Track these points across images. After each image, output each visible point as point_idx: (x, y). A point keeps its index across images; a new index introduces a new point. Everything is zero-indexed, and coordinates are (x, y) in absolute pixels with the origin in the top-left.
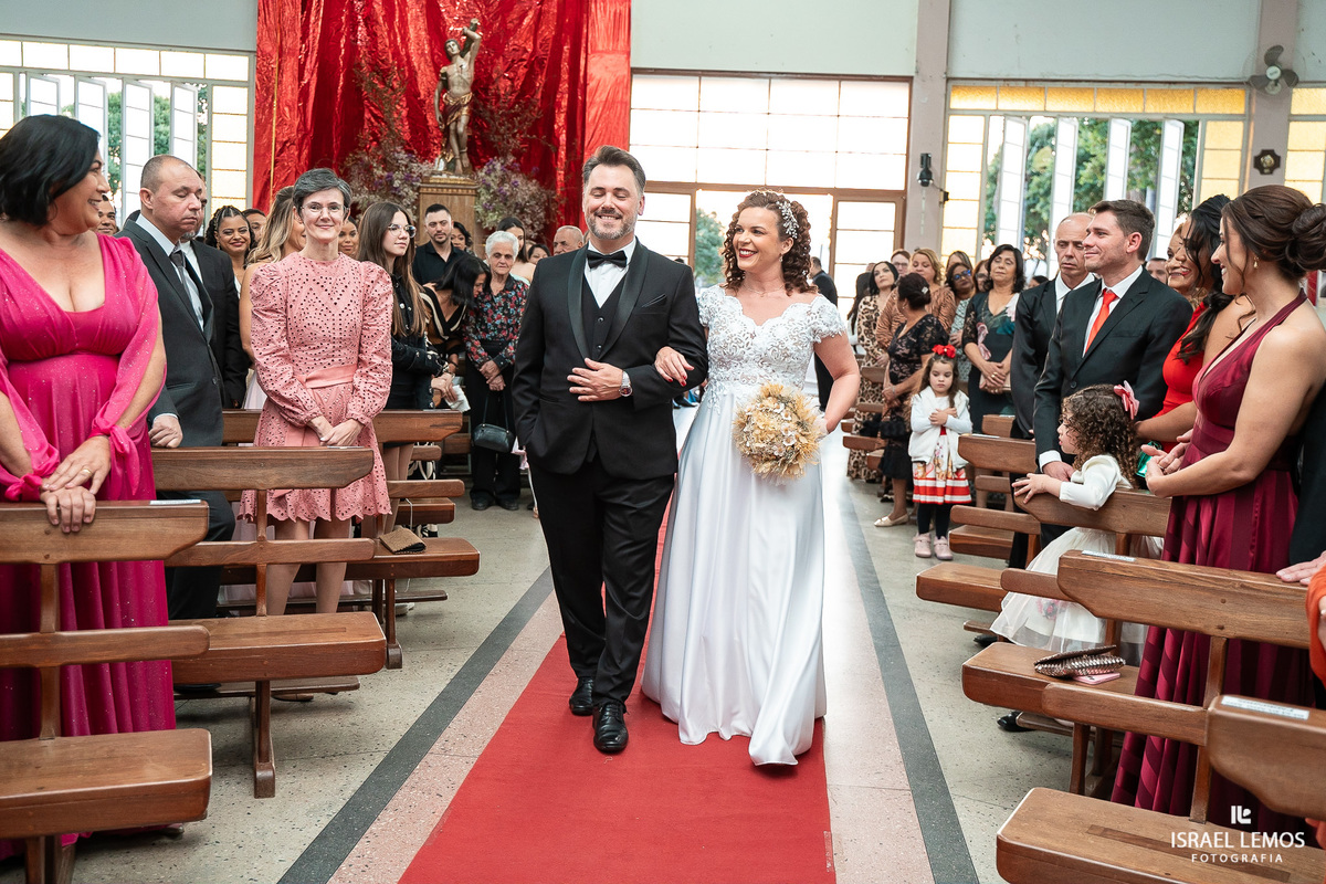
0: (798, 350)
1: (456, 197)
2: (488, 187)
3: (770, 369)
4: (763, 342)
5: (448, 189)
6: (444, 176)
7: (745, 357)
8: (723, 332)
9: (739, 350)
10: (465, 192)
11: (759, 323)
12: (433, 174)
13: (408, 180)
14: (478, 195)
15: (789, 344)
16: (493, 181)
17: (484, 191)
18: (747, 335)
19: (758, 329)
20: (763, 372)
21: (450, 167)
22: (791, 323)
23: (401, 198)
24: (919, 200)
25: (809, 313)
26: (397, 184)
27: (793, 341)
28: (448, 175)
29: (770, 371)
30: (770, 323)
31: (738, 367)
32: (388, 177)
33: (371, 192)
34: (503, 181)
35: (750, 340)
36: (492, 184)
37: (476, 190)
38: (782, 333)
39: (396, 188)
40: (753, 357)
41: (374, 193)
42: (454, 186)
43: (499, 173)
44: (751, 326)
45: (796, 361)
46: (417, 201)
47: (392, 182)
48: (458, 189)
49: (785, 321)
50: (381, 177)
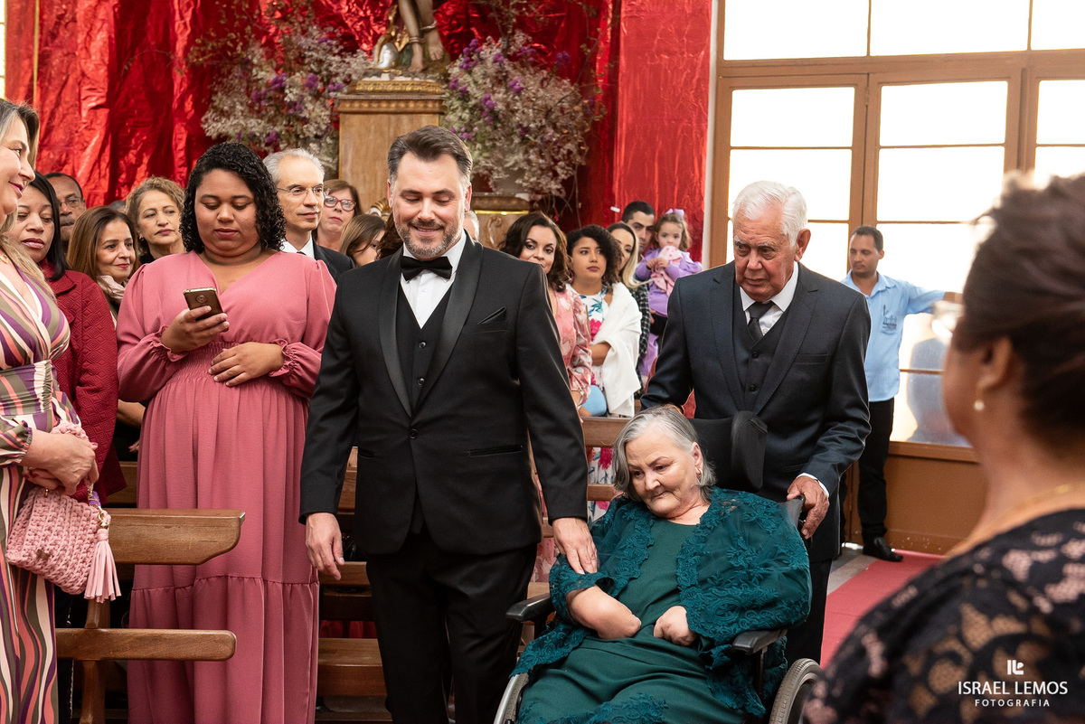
1: (405, 118)
5: (389, 101)
6: (385, 77)
10: (421, 105)
12: (366, 74)
14: (443, 113)
16: (476, 84)
17: (457, 104)
21: (401, 61)
23: (300, 122)
26: (290, 96)
28: (392, 75)
32: (276, 82)
36: (472, 89)
37: (441, 101)
39: (293, 104)
41: (259, 114)
42: (401, 95)
43: (491, 68)
46: (335, 122)
47: (282, 89)
48: (407, 101)
50: (267, 84)
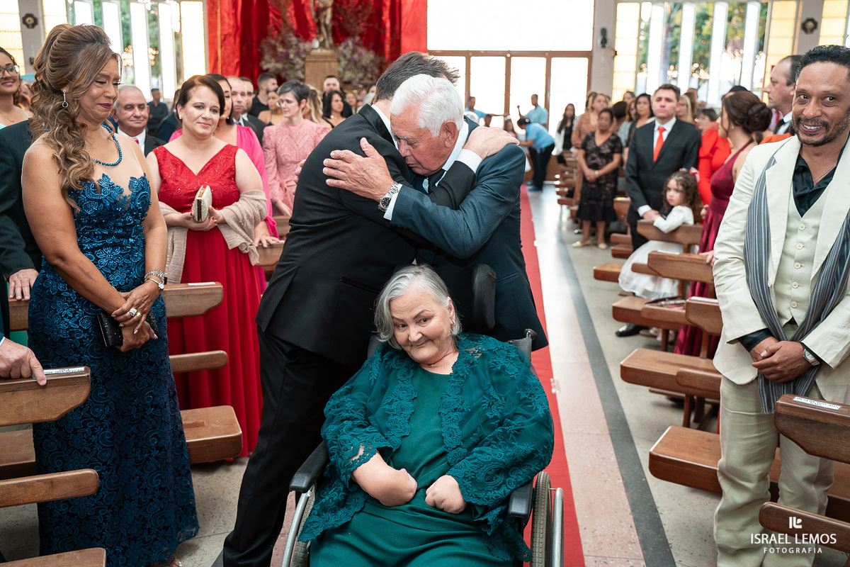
1: (327, 64)
2: (345, 56)
5: (321, 58)
12: (312, 49)
13: (298, 54)
14: (339, 61)
16: (348, 52)
17: (342, 59)
21: (322, 45)
23: (294, 64)
24: (600, 56)
32: (286, 52)
33: (277, 62)
34: (354, 52)
36: (347, 54)
37: (338, 58)
39: (291, 59)
42: (325, 56)
43: (351, 47)
46: (303, 67)
47: (288, 55)
48: (327, 58)
50: (282, 53)
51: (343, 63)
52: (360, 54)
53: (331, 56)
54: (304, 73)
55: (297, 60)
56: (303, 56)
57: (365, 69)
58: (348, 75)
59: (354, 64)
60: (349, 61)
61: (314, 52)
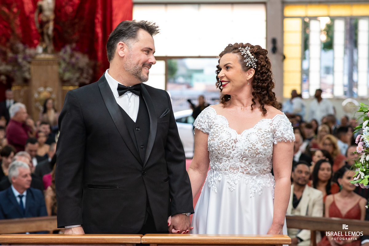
0: (265, 150)
1: (49, 66)
2: (64, 60)
3: (247, 163)
4: (242, 145)
5: (44, 62)
6: (42, 55)
7: (231, 155)
8: (216, 139)
9: (228, 151)
11: (239, 133)
12: (36, 54)
13: (25, 58)
14: (59, 64)
15: (259, 146)
16: (67, 57)
17: (62, 62)
18: (232, 141)
19: (239, 137)
20: (243, 165)
21: (45, 51)
22: (259, 132)
25: (271, 124)
26: (20, 60)
27: (261, 144)
28: (45, 55)
29: (247, 164)
30: (245, 132)
31: (227, 162)
32: (15, 57)
34: (72, 56)
35: (233, 144)
36: (66, 59)
37: (58, 62)
38: (254, 138)
39: (19, 63)
40: (236, 155)
42: (47, 60)
43: (70, 53)
44: (234, 134)
45: (263, 156)
46: (30, 69)
47: (17, 59)
48: (50, 62)
49: (256, 131)
51: (63, 65)
52: (77, 59)
53: (53, 60)
54: (30, 74)
55: (24, 63)
56: (29, 59)
57: (81, 70)
58: (67, 75)
59: (73, 66)
60: (68, 64)
61: (38, 57)
